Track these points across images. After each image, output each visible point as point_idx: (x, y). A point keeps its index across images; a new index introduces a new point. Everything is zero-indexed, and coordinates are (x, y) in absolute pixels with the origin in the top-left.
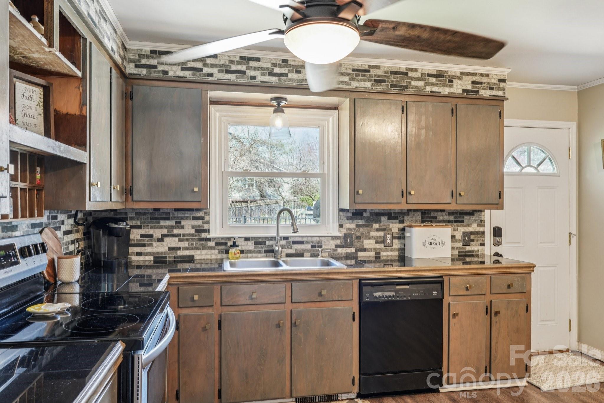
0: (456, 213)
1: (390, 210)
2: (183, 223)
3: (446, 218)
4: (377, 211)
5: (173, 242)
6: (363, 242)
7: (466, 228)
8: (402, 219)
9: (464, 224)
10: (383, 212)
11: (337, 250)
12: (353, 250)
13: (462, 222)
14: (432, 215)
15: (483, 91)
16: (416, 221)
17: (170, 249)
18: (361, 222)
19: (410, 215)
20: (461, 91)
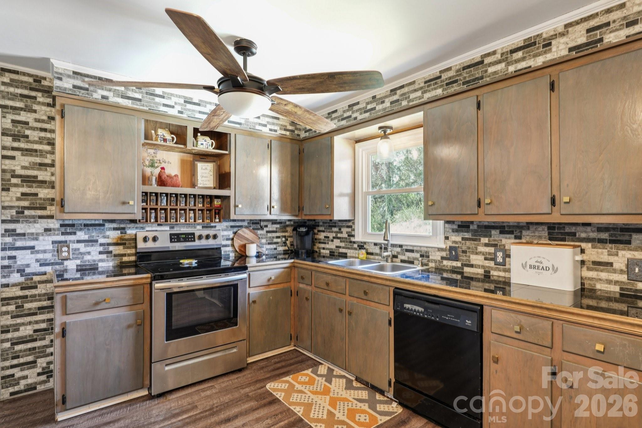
0: (615, 229)
1: (503, 222)
2: (342, 230)
3: (593, 235)
4: (487, 224)
5: (337, 242)
6: (469, 257)
7: (635, 253)
8: (519, 234)
9: (633, 246)
10: (493, 224)
11: (442, 262)
12: (459, 264)
14: (566, 231)
15: (612, 35)
16: (540, 237)
17: (337, 247)
18: (467, 235)
19: (531, 229)
20: (565, 52)
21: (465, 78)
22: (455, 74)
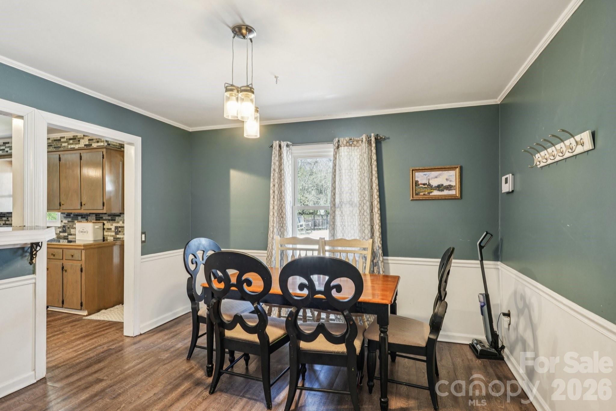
0: (112, 215)
1: (82, 213)
3: (107, 218)
4: (77, 214)
6: (70, 230)
7: (116, 224)
8: (87, 218)
9: (116, 221)
10: (79, 214)
11: (60, 234)
12: (66, 234)
13: (115, 220)
14: (100, 216)
15: (94, 144)
16: (93, 219)
18: (70, 220)
19: (91, 216)
20: (83, 146)
21: (55, 145)
22: (51, 142)
